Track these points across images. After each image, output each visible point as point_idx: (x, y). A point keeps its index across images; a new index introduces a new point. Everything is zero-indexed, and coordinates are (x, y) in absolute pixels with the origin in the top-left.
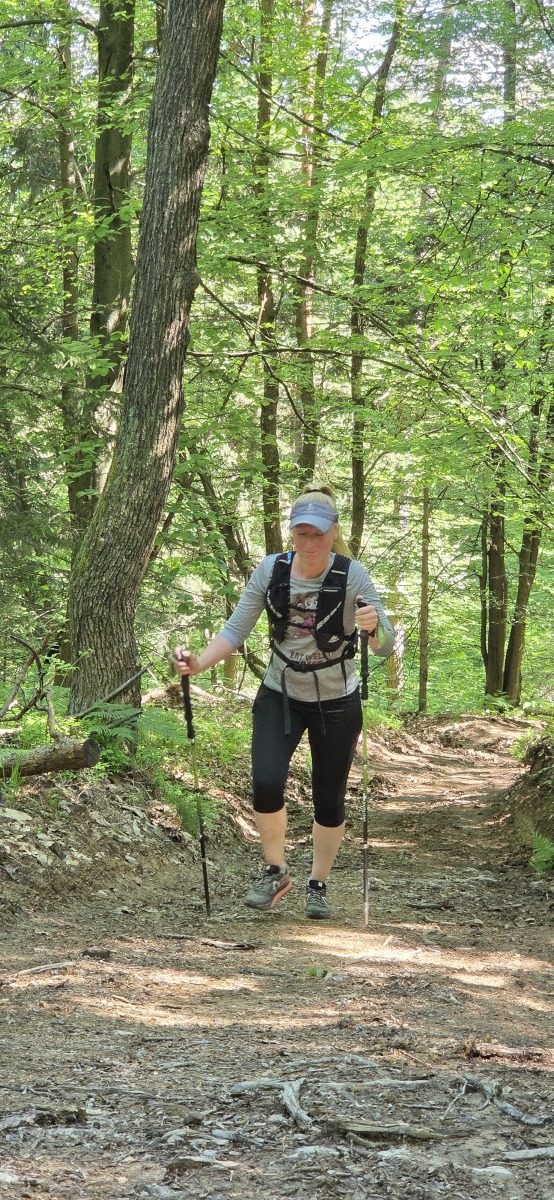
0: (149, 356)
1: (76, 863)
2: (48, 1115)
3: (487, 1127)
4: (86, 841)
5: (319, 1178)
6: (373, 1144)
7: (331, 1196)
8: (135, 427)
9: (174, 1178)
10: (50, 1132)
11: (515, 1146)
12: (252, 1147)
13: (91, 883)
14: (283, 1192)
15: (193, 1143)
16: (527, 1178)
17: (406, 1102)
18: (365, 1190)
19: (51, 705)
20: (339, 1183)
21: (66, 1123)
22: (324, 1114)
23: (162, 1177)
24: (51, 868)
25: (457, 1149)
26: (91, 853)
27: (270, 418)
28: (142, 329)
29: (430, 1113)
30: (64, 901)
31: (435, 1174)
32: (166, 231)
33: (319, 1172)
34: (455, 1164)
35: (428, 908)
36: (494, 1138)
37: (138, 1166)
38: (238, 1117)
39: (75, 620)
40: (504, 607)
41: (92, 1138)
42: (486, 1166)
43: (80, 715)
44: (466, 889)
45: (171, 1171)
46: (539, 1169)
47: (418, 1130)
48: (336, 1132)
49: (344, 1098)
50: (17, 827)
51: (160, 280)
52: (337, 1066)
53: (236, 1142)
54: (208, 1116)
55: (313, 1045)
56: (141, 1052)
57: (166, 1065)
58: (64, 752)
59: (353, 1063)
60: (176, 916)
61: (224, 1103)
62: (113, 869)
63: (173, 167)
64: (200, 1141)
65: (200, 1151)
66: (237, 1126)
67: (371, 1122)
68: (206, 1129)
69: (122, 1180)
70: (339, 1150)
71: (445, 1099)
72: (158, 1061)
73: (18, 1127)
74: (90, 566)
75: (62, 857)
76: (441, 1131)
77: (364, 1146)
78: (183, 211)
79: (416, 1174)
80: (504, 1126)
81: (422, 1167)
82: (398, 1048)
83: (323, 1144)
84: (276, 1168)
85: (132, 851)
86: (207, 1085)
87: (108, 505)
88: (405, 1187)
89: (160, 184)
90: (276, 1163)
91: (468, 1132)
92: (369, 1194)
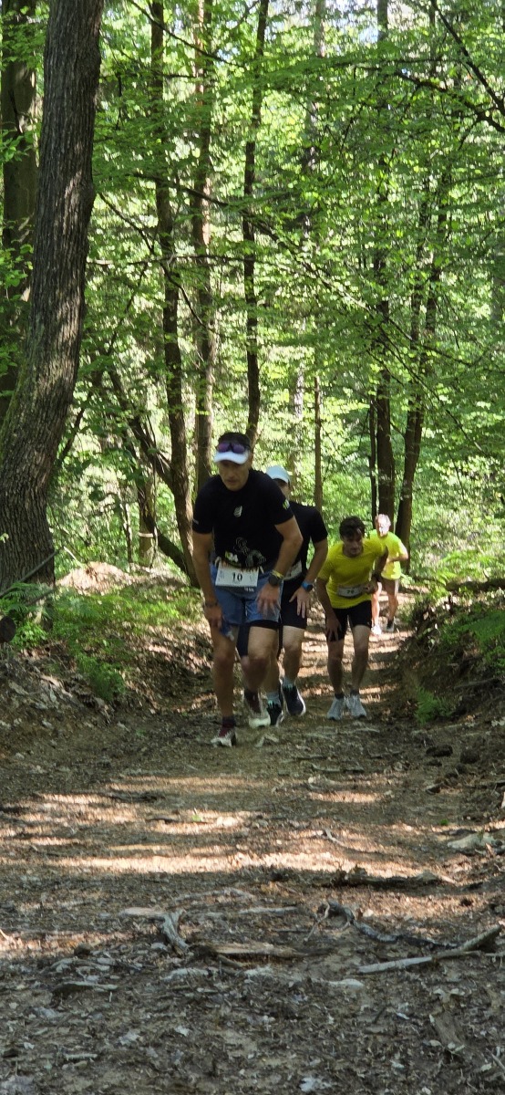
0: (52, 266)
3: (344, 945)
4: (5, 709)
5: (188, 995)
6: (241, 964)
7: (198, 1010)
8: (41, 331)
9: (60, 1001)
11: (369, 962)
12: (132, 972)
13: (9, 748)
14: (156, 1009)
15: (79, 970)
16: (377, 988)
17: (275, 927)
18: (230, 1004)
20: (207, 999)
22: (200, 940)
23: (49, 1001)
25: (317, 965)
26: (10, 720)
27: (172, 319)
28: (44, 241)
29: (296, 936)
31: (295, 988)
32: (63, 151)
33: (188, 990)
34: (314, 979)
35: (320, 758)
36: (350, 955)
37: (29, 993)
40: (393, 482)
42: (342, 979)
44: (352, 739)
45: (56, 996)
46: (388, 980)
47: (281, 951)
48: (205, 955)
49: (220, 926)
52: (221, 899)
53: (116, 968)
54: (96, 948)
55: (199, 882)
56: (44, 895)
57: (65, 904)
59: (233, 895)
60: (86, 774)
62: (30, 734)
63: (68, 92)
64: (85, 968)
65: (84, 977)
66: (121, 954)
67: (239, 945)
68: (94, 958)
69: (14, 1005)
71: (311, 924)
72: (58, 902)
74: (5, 459)
76: (302, 951)
77: (233, 966)
78: (78, 133)
79: (277, 989)
80: (360, 944)
81: (283, 983)
82: (274, 881)
83: (196, 966)
84: (153, 989)
85: (48, 717)
86: (100, 921)
87: (19, 404)
88: (266, 1000)
89: (57, 108)
90: (152, 984)
91: (327, 950)
92: (233, 1007)
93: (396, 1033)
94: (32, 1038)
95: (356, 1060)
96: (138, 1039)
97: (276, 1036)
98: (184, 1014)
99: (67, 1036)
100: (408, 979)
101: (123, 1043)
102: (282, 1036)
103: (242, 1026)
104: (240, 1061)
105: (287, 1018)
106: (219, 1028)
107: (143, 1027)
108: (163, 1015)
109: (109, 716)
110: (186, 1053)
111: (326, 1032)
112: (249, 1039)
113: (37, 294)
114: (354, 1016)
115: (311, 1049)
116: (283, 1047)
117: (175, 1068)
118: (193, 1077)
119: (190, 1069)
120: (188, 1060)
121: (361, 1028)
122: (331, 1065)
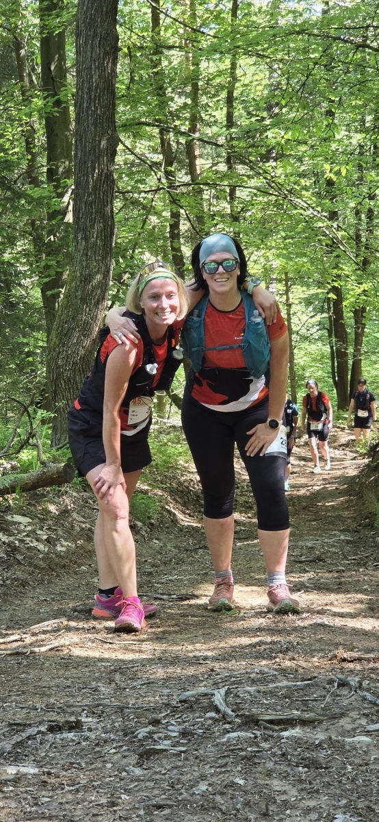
0: (88, 197)
1: (64, 549)
2: (56, 725)
3: (353, 709)
4: (70, 533)
5: (241, 754)
6: (277, 728)
7: (250, 765)
8: (83, 246)
9: (144, 761)
10: (58, 736)
11: (373, 722)
12: (195, 736)
13: (76, 562)
14: (218, 765)
15: (155, 736)
17: (298, 697)
18: (273, 759)
19: (40, 442)
20: (255, 756)
21: (69, 729)
22: (243, 709)
23: (135, 762)
24: (47, 554)
25: (334, 726)
26: (75, 541)
27: (176, 232)
28: (82, 178)
29: (314, 703)
30: (58, 576)
31: (320, 745)
32: (93, 108)
33: (242, 750)
34: (334, 737)
35: (307, 561)
36: (358, 717)
37: (119, 755)
38: (185, 716)
39: (51, 381)
40: (346, 349)
41: (87, 739)
42: (354, 736)
43: (60, 446)
44: (333, 546)
45: (141, 757)
47: (307, 716)
48: (251, 722)
49: (256, 698)
50: (22, 527)
51: (92, 143)
52: (252, 676)
53: (184, 734)
54: (165, 717)
55: (234, 662)
56: (117, 677)
57: (135, 684)
58: (51, 473)
59: (262, 673)
61: (175, 707)
62: (90, 551)
63: (95, 63)
64: (160, 735)
65: (160, 742)
66: (184, 722)
67: (275, 713)
68: (164, 726)
69: (109, 766)
70: (254, 734)
71: (325, 693)
72: (129, 682)
73: (36, 735)
74: (59, 344)
75: (54, 545)
76: (322, 715)
77: (271, 729)
78: (104, 94)
79: (307, 746)
80: (365, 708)
81: (311, 741)
83: (243, 730)
84: (212, 749)
86: (163, 696)
87: (68, 301)
88: (300, 755)
89: (87, 75)
90: (212, 746)
91: (340, 714)
92: (276, 761)
94: (127, 791)
95: (373, 799)
96: (207, 790)
97: (310, 782)
98: (239, 769)
99: (153, 788)
101: (197, 793)
102: (314, 782)
103: (286, 777)
104: (285, 804)
105: (317, 768)
106: (268, 779)
107: (210, 780)
108: (223, 770)
109: (146, 535)
110: (245, 799)
111: (348, 778)
112: (290, 786)
113: (78, 218)
114: (367, 764)
115: (338, 792)
116: (317, 792)
117: (238, 811)
118: (252, 817)
119: (249, 811)
120: (247, 804)
121: (374, 774)
122: (355, 804)
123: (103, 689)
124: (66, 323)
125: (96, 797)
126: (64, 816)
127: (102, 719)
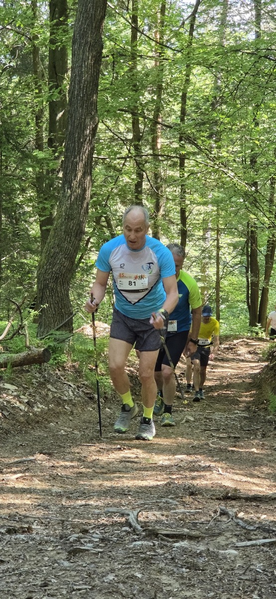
0: (74, 158)
1: (39, 410)
2: (13, 529)
3: (228, 531)
4: (45, 399)
5: (142, 556)
6: (171, 540)
7: (147, 564)
9: (71, 557)
10: (13, 537)
11: (241, 540)
12: (111, 542)
13: (47, 420)
14: (124, 563)
15: (82, 540)
16: (245, 555)
17: (190, 520)
18: (165, 561)
19: (27, 332)
20: (152, 558)
21: (22, 532)
22: (149, 526)
23: (66, 557)
24: (27, 412)
25: (212, 542)
26: (47, 405)
27: (139, 189)
28: (70, 145)
29: (201, 525)
30: (33, 428)
31: (200, 554)
32: (81, 95)
33: (141, 553)
34: (211, 549)
35: (214, 430)
36: (231, 536)
37: (55, 552)
38: (107, 528)
39: (40, 290)
40: (258, 281)
41: (33, 539)
42: (226, 550)
43: (43, 337)
44: (234, 420)
45: (70, 554)
46: (252, 551)
47: (193, 533)
48: (152, 534)
49: (160, 519)
50: (10, 392)
51: (79, 120)
52: (160, 504)
53: (102, 540)
54: (92, 529)
55: (149, 495)
57: (75, 505)
58: (34, 355)
59: (167, 502)
60: (88, 435)
62: (58, 413)
63: (85, 63)
64: (86, 540)
65: (85, 544)
66: (106, 533)
67: (171, 529)
68: (91, 535)
69: (46, 559)
71: (209, 519)
72: (72, 504)
74: (47, 263)
75: (33, 407)
76: (205, 533)
77: (166, 541)
78: (90, 86)
79: (191, 554)
80: (237, 531)
81: (194, 550)
82: (190, 495)
83: (146, 540)
84: (122, 552)
85: (68, 404)
86: (95, 514)
87: (55, 233)
88: (185, 559)
89: (78, 72)
90: (122, 549)
91: (218, 533)
92: (166, 563)
93: (256, 580)
94: (56, 577)
95: (233, 594)
96: (114, 579)
97: (189, 579)
98: (139, 566)
99: (75, 576)
100: (262, 550)
101: (106, 581)
103: (171, 574)
104: (169, 593)
105: (196, 570)
106: (158, 574)
107: (117, 572)
108: (128, 566)
109: (101, 405)
110: (140, 587)
111: (217, 578)
112: (174, 581)
113: (66, 173)
114: (233, 570)
115: (209, 587)
116: (193, 586)
117: (134, 595)
119: (142, 596)
120: (141, 591)
121: (237, 576)
122: (219, 596)
123: (52, 507)
124: (52, 248)
125: (33, 579)
126: (9, 591)
127: (48, 527)
